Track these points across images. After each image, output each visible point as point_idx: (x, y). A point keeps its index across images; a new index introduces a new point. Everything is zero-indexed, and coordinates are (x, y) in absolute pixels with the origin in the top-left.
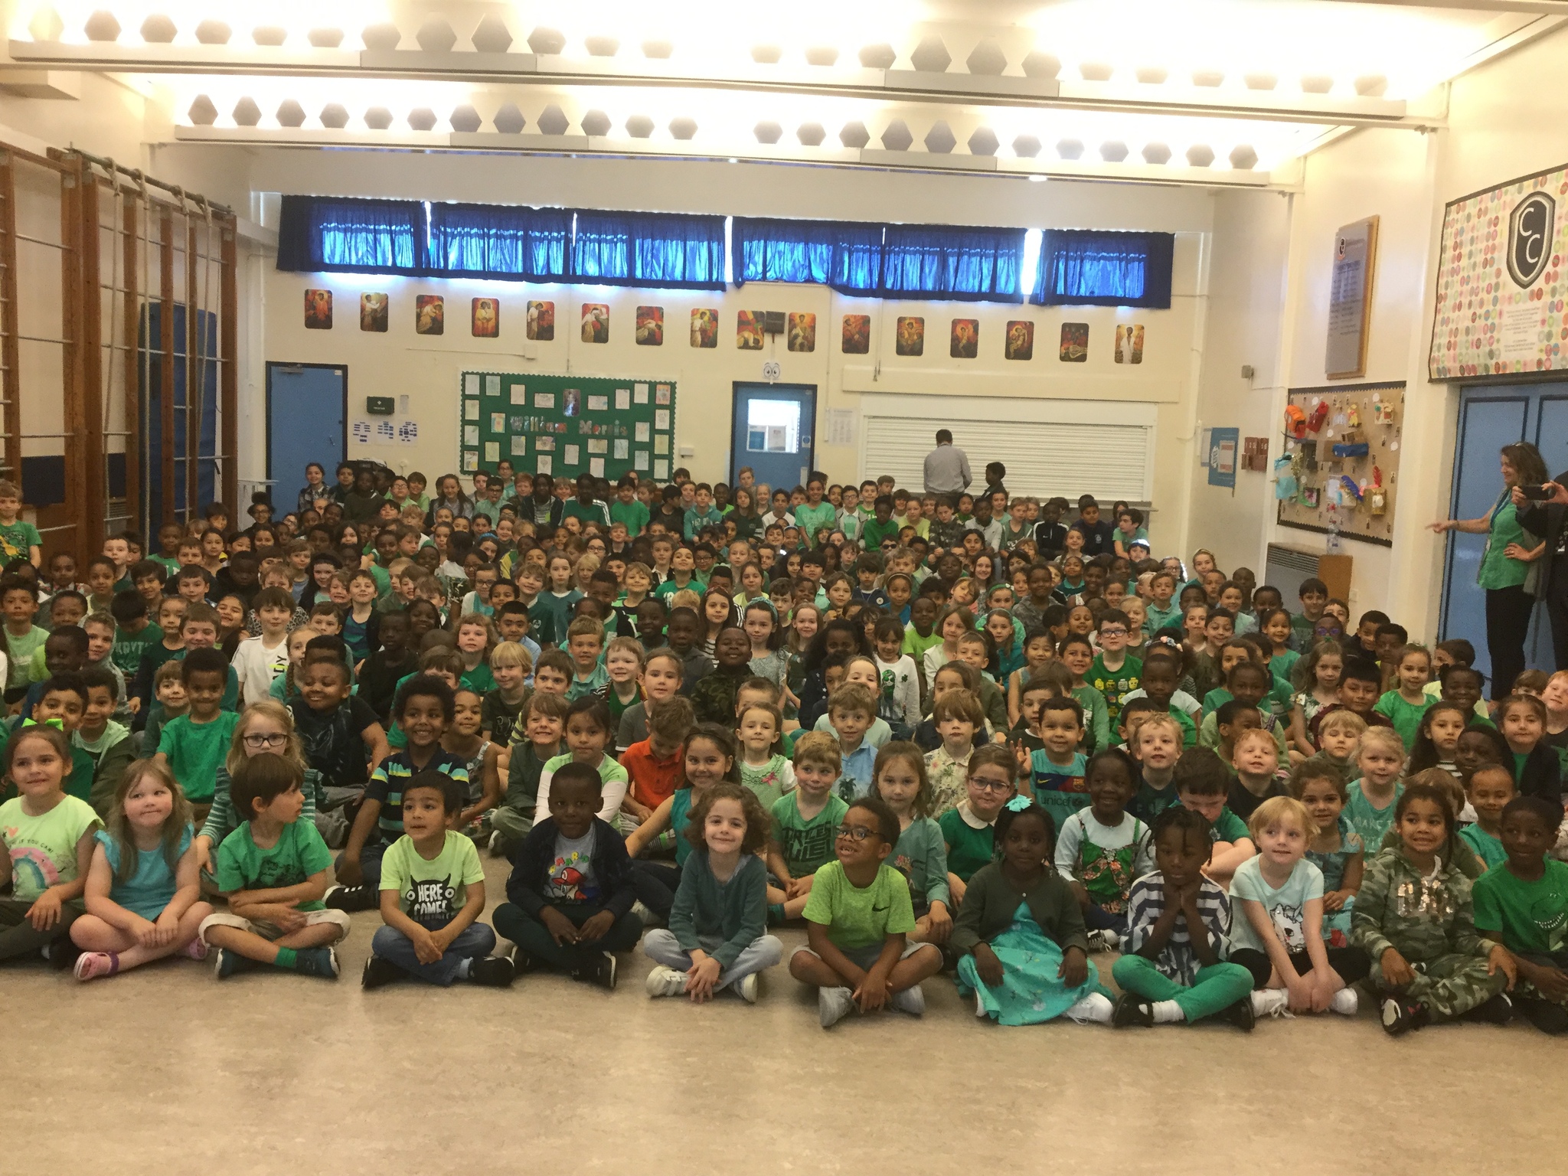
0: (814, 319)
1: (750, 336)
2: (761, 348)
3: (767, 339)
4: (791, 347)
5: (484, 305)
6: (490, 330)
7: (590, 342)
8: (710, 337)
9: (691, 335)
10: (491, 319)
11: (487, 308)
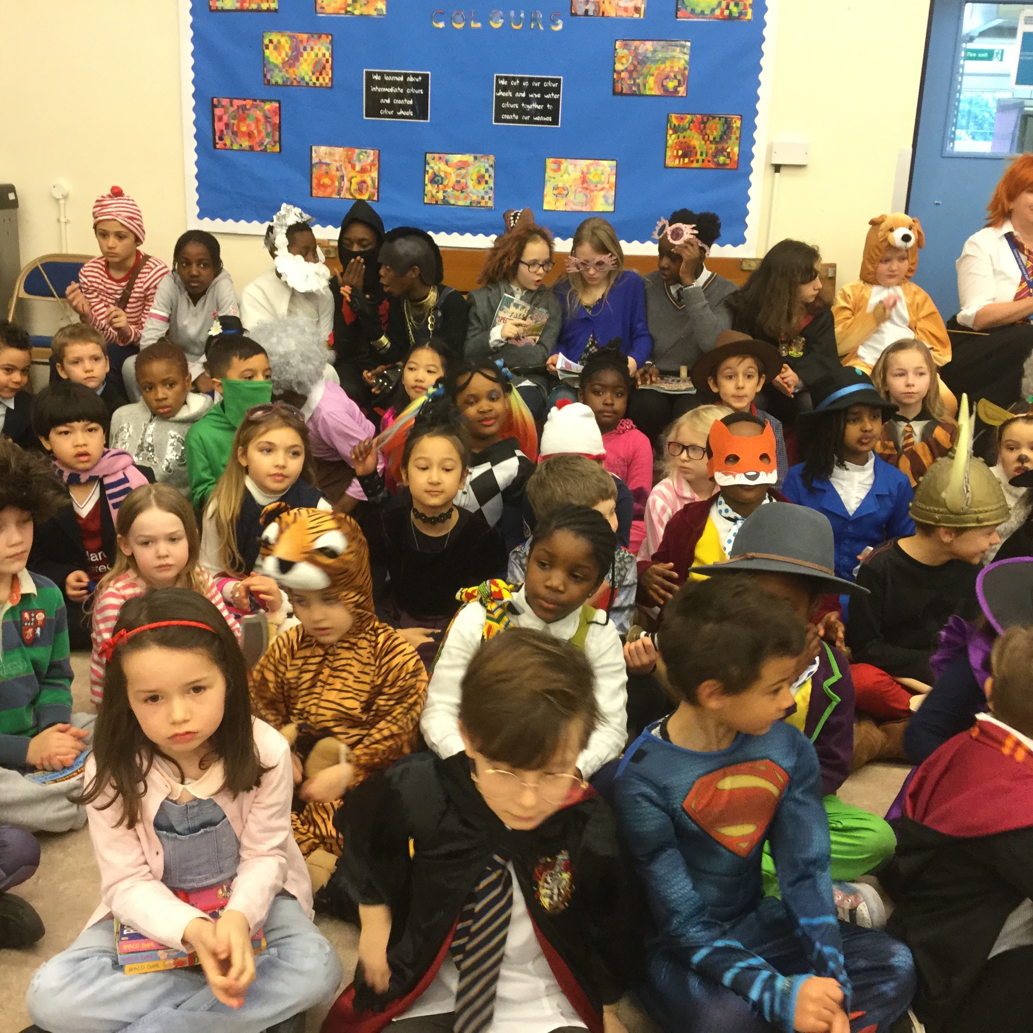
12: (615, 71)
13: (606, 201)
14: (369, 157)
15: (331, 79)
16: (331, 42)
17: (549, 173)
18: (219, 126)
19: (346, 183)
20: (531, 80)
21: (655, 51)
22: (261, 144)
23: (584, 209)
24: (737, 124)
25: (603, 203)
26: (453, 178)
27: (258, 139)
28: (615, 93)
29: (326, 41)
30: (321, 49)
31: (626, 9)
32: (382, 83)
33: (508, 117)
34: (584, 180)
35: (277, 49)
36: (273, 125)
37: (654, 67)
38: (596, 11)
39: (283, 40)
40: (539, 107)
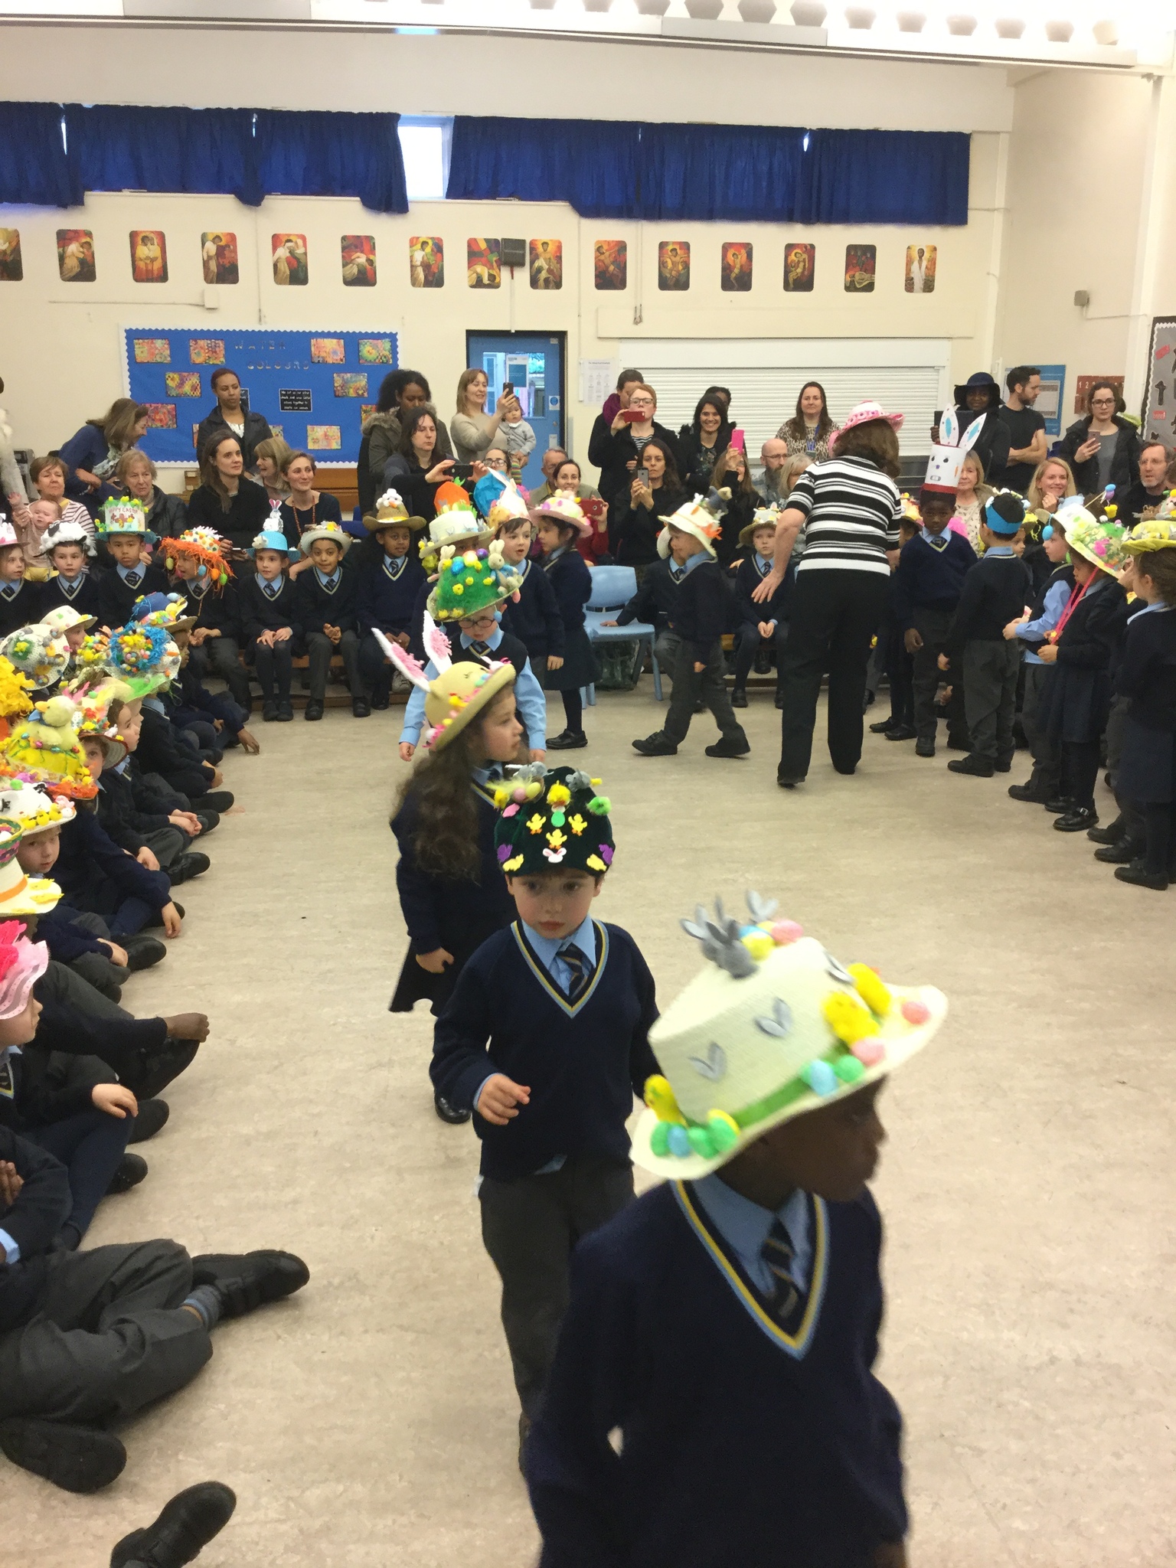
0: (559, 248)
1: (483, 271)
2: (497, 286)
3: (504, 274)
4: (534, 283)
5: (145, 240)
6: (156, 272)
7: (285, 284)
8: (434, 273)
9: (412, 271)
10: (156, 259)
11: (149, 244)
12: (334, 386)
13: (337, 443)
15: (201, 393)
16: (200, 376)
17: (309, 432)
20: (297, 391)
21: (351, 378)
22: (167, 424)
23: (326, 448)
25: (335, 445)
27: (165, 422)
28: (335, 396)
29: (197, 375)
30: (194, 380)
31: (337, 360)
33: (288, 408)
34: (326, 435)
35: (172, 380)
36: (172, 415)
37: (352, 385)
38: (323, 360)
39: (175, 376)
40: (302, 403)
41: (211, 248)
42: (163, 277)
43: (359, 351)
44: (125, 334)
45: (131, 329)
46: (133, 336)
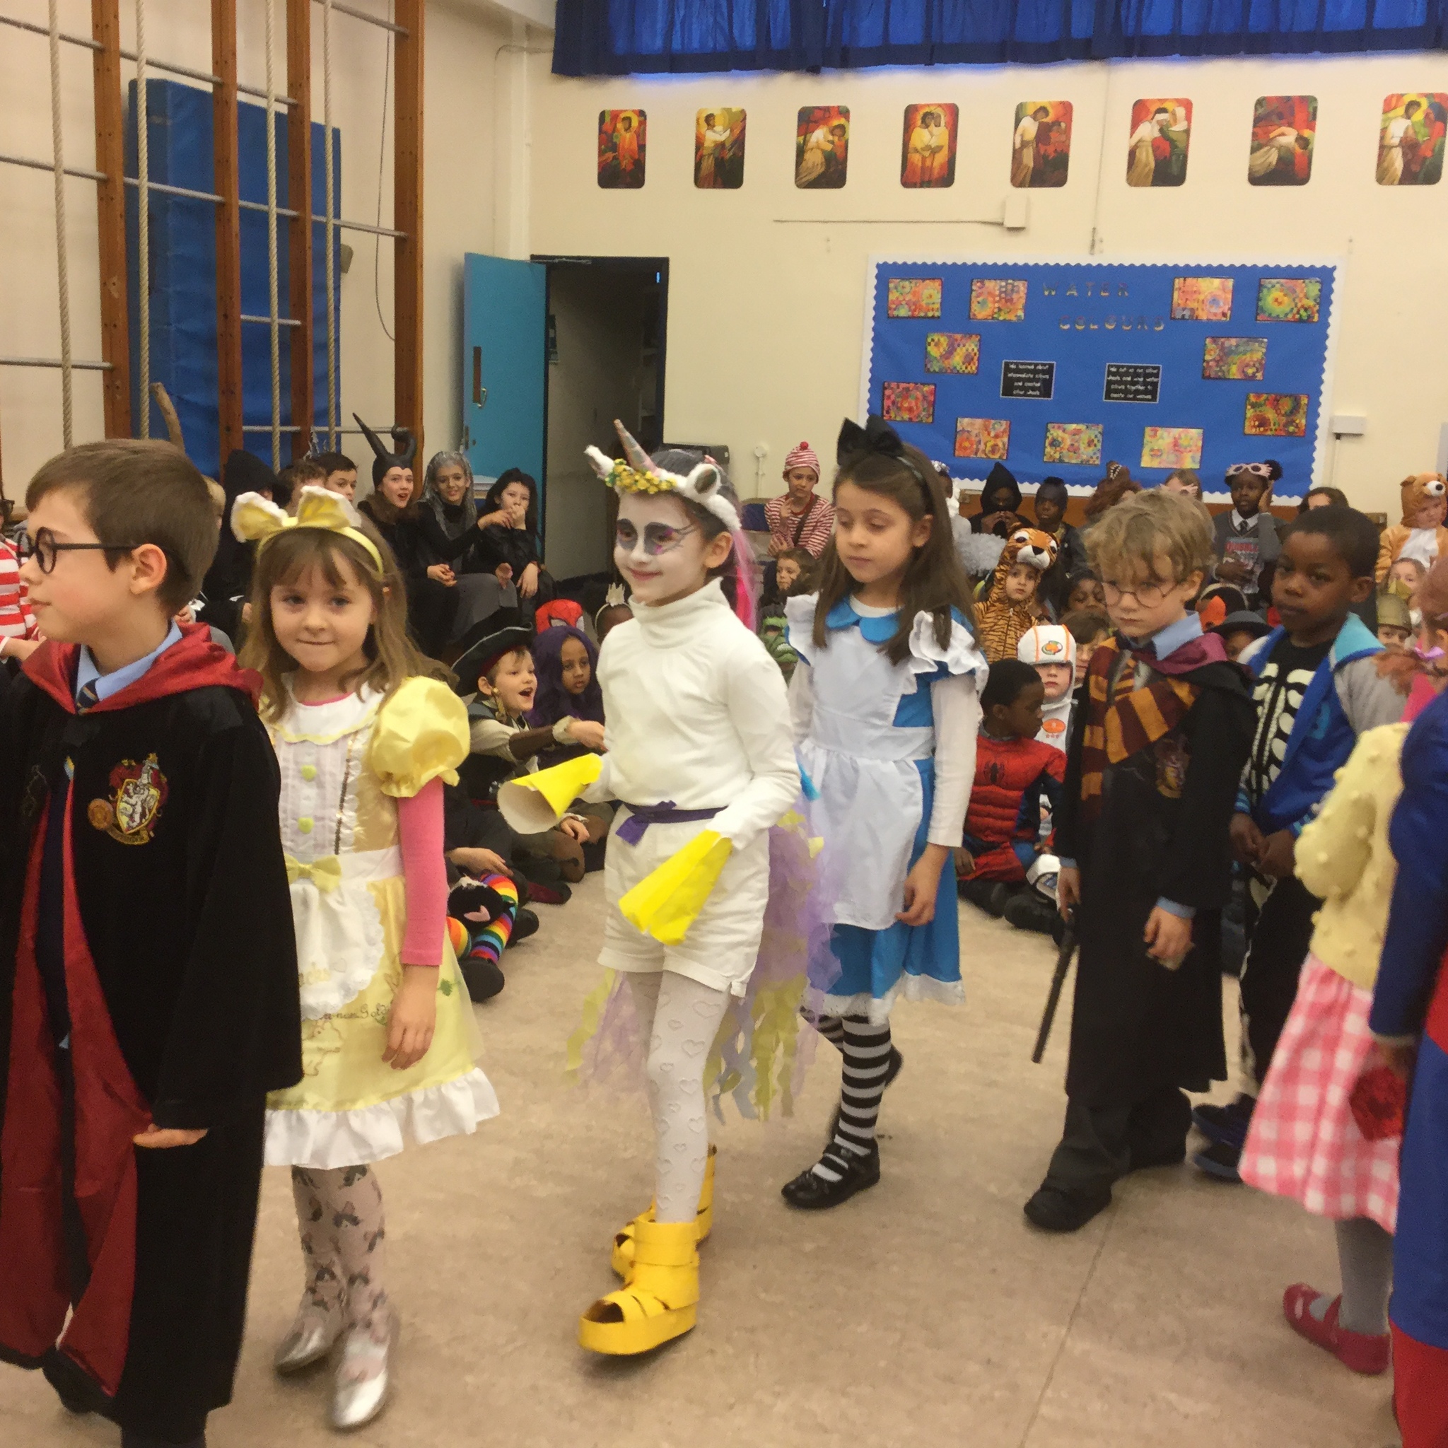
5: (928, 119)
6: (936, 172)
7: (1144, 185)
8: (1425, 158)
9: (1380, 156)
10: (939, 148)
11: (932, 125)
12: (1204, 361)
14: (1002, 426)
15: (977, 368)
16: (980, 340)
17: (1147, 438)
18: (887, 403)
19: (982, 447)
20: (1136, 368)
21: (1237, 346)
22: (918, 416)
23: (1175, 467)
24: (1304, 401)
26: (1068, 442)
27: (915, 413)
28: (1204, 377)
29: (976, 339)
30: (972, 346)
31: (1215, 314)
32: (1017, 371)
33: (1115, 395)
34: (1176, 444)
35: (937, 345)
36: (929, 402)
37: (1236, 358)
38: (1191, 316)
39: (942, 339)
40: (1141, 388)
41: (1030, 127)
42: (946, 178)
43: (1259, 299)
44: (876, 271)
45: (885, 263)
46: (888, 274)
